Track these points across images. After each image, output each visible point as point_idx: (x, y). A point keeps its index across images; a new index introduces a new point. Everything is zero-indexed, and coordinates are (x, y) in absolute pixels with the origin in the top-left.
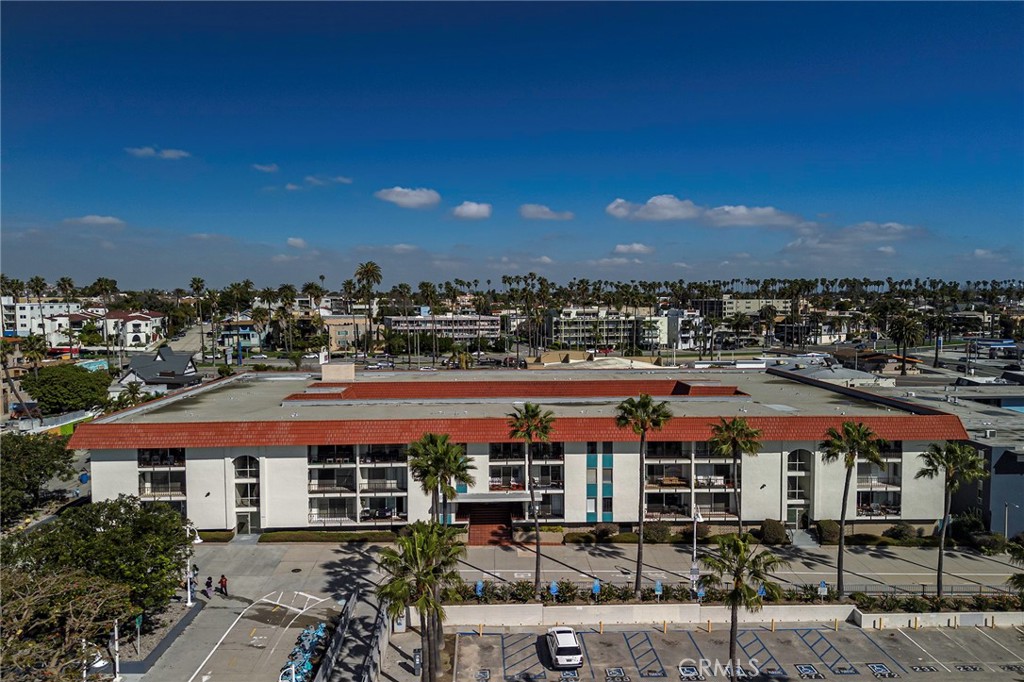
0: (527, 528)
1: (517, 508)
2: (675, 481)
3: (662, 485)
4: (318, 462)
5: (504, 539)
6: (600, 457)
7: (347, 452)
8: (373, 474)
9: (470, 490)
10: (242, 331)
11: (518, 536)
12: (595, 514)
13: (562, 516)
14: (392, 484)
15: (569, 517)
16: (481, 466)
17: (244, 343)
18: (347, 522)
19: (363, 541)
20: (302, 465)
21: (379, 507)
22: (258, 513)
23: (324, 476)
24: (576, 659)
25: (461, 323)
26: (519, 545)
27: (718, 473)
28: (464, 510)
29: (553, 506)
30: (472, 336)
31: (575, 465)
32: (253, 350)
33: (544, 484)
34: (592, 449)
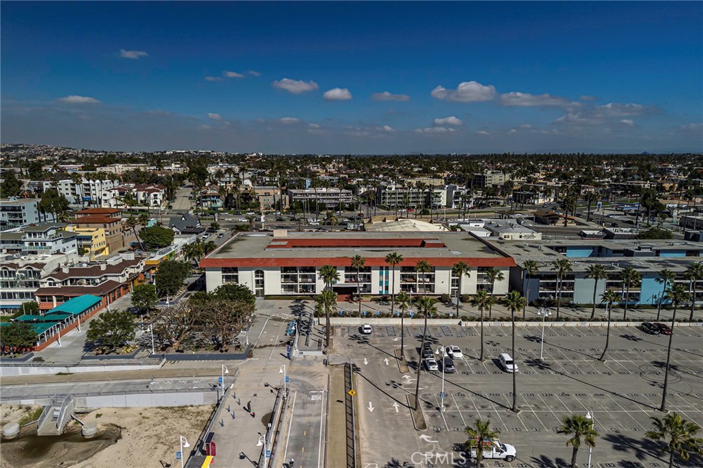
0: (358, 296)
1: (355, 289)
2: (412, 280)
3: (407, 281)
4: (285, 272)
5: (350, 299)
6: (384, 271)
7: (294, 269)
8: (304, 277)
9: (338, 282)
10: (212, 199)
11: (355, 299)
12: (382, 292)
13: (370, 292)
14: (310, 280)
15: (373, 293)
16: (342, 274)
17: (213, 205)
18: (294, 293)
19: (301, 299)
20: (278, 273)
21: (305, 288)
22: (263, 290)
23: (286, 277)
24: (369, 331)
25: (330, 194)
26: (355, 301)
27: (427, 278)
28: (336, 289)
29: (367, 288)
30: (336, 202)
31: (375, 274)
32: (219, 209)
33: (364, 281)
34: (381, 268)
